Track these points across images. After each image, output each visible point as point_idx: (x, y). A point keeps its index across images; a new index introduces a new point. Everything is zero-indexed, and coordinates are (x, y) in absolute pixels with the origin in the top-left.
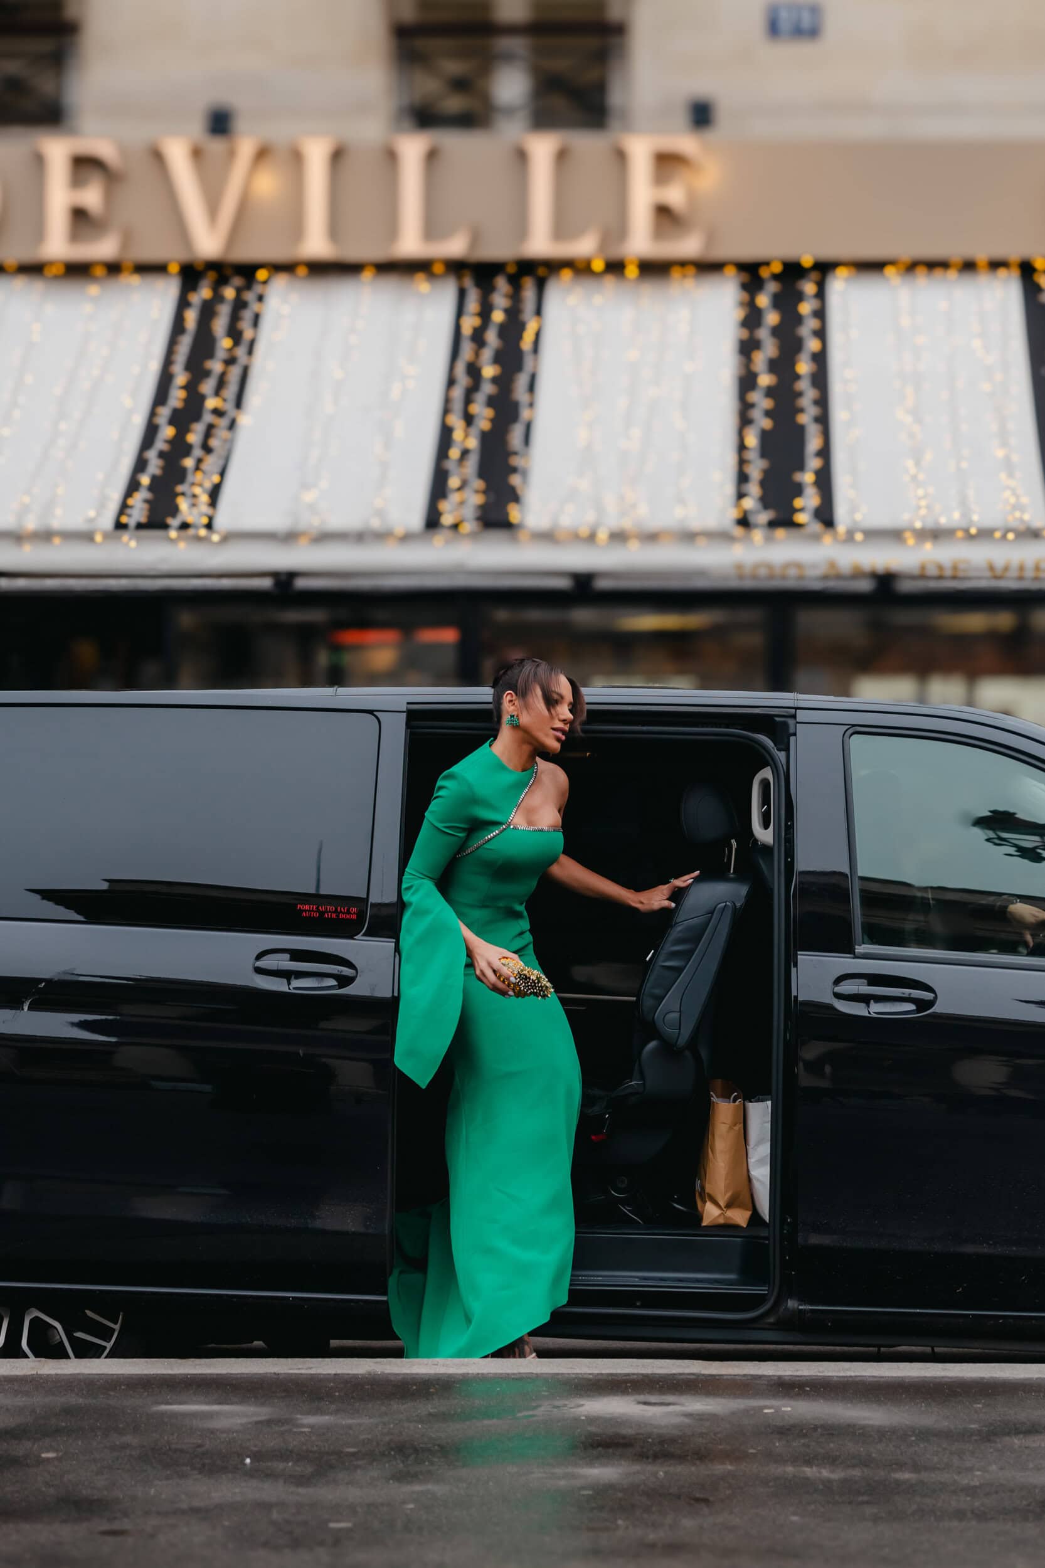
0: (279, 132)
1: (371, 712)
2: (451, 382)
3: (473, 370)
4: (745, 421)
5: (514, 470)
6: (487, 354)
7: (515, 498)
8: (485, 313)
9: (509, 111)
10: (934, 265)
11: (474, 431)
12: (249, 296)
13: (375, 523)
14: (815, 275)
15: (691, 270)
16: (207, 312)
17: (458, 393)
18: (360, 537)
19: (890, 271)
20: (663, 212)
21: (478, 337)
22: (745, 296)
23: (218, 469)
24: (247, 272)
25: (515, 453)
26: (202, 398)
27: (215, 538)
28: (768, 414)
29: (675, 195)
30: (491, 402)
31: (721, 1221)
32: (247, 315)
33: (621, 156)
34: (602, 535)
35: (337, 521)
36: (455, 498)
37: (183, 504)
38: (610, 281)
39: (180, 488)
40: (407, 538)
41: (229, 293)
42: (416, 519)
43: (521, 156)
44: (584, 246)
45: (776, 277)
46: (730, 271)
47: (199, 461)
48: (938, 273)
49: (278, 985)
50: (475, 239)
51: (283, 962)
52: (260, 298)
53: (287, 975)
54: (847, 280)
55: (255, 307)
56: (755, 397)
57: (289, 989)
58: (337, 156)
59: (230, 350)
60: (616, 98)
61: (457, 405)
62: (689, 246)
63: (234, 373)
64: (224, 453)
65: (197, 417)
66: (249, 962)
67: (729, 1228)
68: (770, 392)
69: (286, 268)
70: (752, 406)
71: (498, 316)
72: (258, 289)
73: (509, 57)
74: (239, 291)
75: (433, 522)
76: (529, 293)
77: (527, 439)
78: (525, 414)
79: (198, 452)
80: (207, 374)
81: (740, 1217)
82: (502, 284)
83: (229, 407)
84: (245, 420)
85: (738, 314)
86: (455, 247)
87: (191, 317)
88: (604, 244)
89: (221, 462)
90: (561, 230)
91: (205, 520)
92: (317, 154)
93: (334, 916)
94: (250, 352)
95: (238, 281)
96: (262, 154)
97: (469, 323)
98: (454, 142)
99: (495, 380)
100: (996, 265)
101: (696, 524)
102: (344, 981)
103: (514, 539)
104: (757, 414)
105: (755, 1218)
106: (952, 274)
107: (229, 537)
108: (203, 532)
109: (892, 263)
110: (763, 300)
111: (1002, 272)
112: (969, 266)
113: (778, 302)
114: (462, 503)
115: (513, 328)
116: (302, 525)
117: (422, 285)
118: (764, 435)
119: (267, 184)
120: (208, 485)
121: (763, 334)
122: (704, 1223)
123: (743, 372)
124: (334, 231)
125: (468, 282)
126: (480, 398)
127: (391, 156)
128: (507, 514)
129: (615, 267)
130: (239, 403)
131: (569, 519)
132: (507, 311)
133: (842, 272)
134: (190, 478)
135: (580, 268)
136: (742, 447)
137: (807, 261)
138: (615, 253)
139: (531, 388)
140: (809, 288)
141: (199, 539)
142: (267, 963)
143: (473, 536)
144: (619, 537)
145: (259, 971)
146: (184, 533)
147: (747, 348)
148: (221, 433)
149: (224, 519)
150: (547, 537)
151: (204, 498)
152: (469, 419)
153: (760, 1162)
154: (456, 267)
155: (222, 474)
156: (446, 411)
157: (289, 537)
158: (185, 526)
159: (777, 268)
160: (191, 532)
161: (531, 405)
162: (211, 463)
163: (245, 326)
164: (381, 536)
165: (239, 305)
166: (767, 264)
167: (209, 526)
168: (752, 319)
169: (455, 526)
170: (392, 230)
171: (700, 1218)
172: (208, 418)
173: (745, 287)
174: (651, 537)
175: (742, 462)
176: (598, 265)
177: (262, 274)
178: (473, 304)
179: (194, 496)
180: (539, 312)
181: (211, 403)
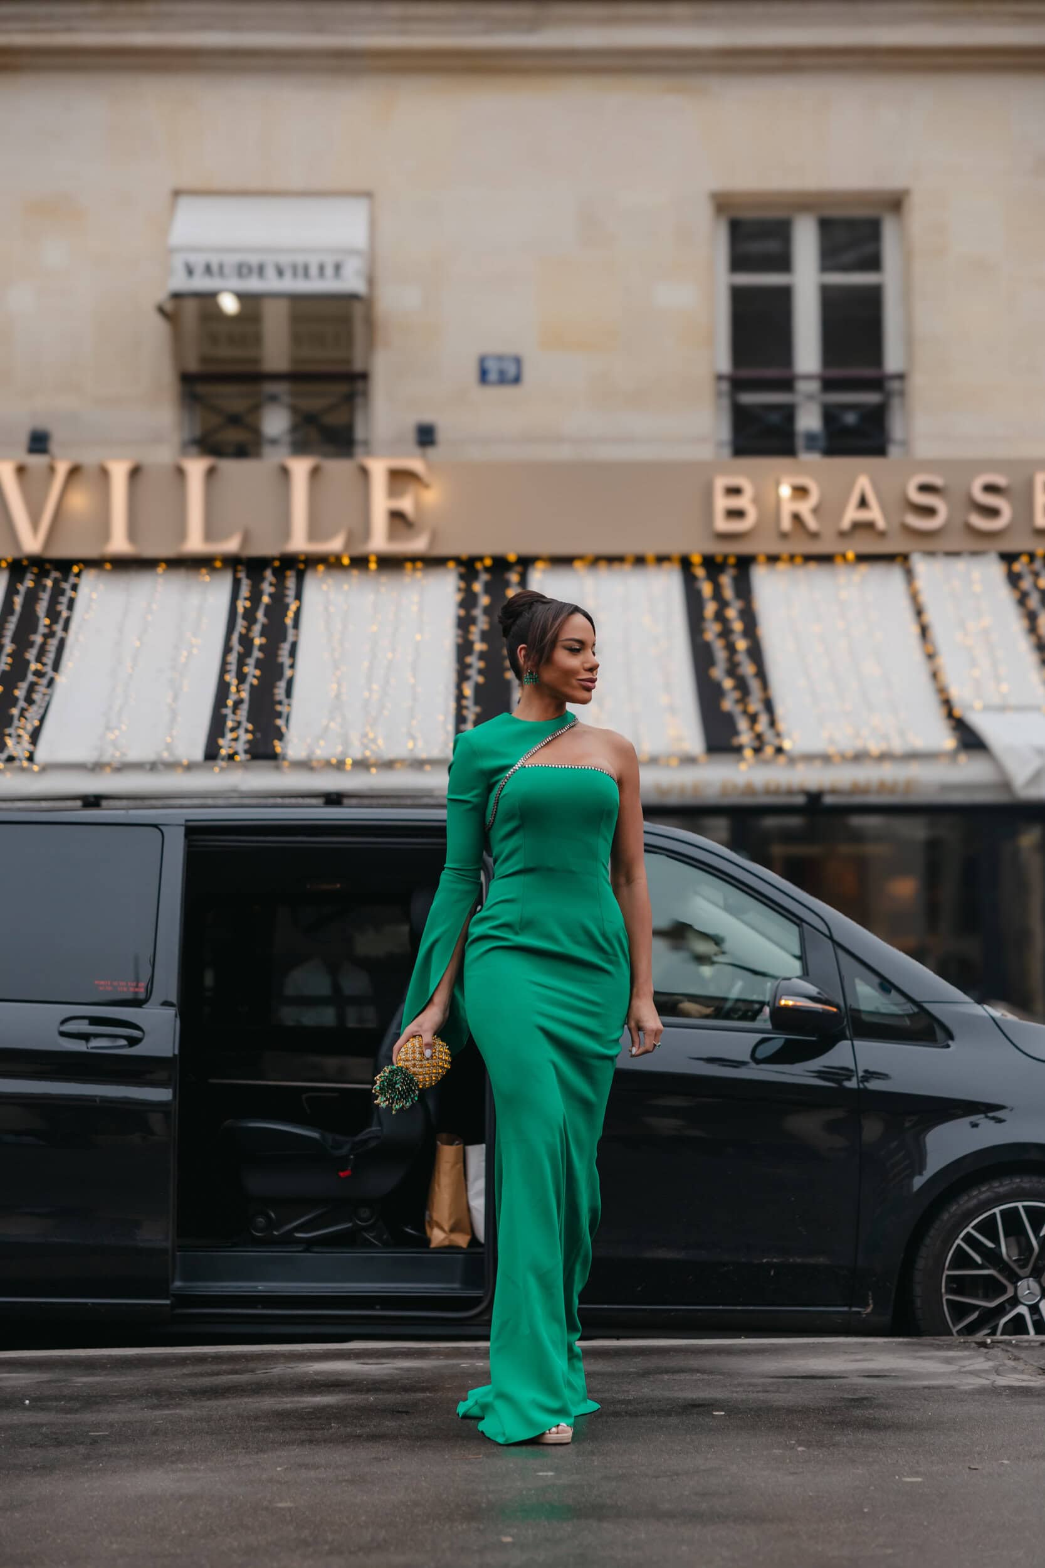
0: (89, 458)
1: (156, 826)
2: (227, 649)
3: (246, 641)
4: (462, 677)
5: (279, 715)
6: (257, 628)
7: (280, 736)
8: (255, 597)
9: (274, 442)
10: (613, 560)
11: (246, 687)
12: (66, 586)
13: (166, 755)
14: (519, 569)
15: (419, 565)
16: (31, 598)
17: (233, 658)
18: (153, 767)
19: (578, 565)
20: (397, 516)
21: (250, 616)
22: (462, 585)
23: (39, 717)
24: (64, 566)
25: (280, 703)
26: (28, 662)
27: (36, 768)
28: (481, 672)
29: (406, 504)
30: (259, 664)
31: (446, 1243)
32: (64, 600)
33: (364, 472)
34: (349, 761)
35: (133, 756)
36: (230, 736)
37: (10, 742)
38: (355, 573)
39: (8, 731)
40: (190, 767)
41: (49, 583)
42: (198, 754)
43: (285, 472)
44: (335, 545)
45: (487, 570)
46: (451, 565)
47: (23, 710)
48: (616, 566)
49: (79, 1046)
50: (246, 540)
51: (84, 1027)
52: (75, 588)
53: (85, 1037)
54: (544, 571)
55: (70, 593)
56: (471, 660)
57: (88, 1048)
58: (135, 473)
59: (49, 627)
60: (359, 433)
61: (233, 667)
62: (418, 545)
63: (53, 643)
64: (44, 705)
65: (23, 678)
66: (55, 1027)
67: (452, 1249)
68: (482, 656)
69: (94, 564)
70: (470, 666)
71: (266, 599)
72: (72, 579)
73: (273, 398)
74: (56, 582)
75: (211, 754)
76: (291, 583)
77: (289, 693)
78: (288, 673)
79: (22, 703)
80: (31, 644)
81: (462, 1240)
82: (268, 574)
83: (48, 669)
84: (61, 680)
85: (457, 597)
86: (231, 546)
87: (18, 601)
88: (348, 542)
89: (42, 711)
90: (313, 534)
91: (27, 755)
92: (119, 472)
93: (125, 989)
94: (66, 628)
95: (55, 574)
96: (74, 471)
97: (242, 605)
98: (230, 467)
99: (261, 648)
100: (661, 559)
101: (424, 755)
102: (133, 1041)
103: (278, 768)
104: (472, 672)
105: (474, 1241)
106: (627, 567)
107: (46, 768)
108: (25, 764)
109: (580, 558)
110: (477, 587)
111: (666, 566)
112: (640, 561)
113: (488, 588)
114: (236, 740)
115: (278, 607)
116: (106, 758)
117: (205, 577)
118: (478, 688)
119: (80, 501)
120: (30, 728)
121: (478, 612)
122: (433, 1245)
123: (460, 641)
124: (132, 534)
125: (242, 575)
126: (251, 661)
127: (180, 472)
128: (274, 747)
129: (360, 562)
130: (56, 667)
131: (323, 751)
132: (271, 595)
133: (540, 565)
134: (16, 723)
135: (331, 562)
136: (460, 697)
137: (512, 557)
138: (359, 550)
139: (293, 653)
140: (514, 577)
141: (22, 769)
142: (70, 1027)
143: (244, 766)
144: (362, 765)
145: (63, 1034)
146: (9, 765)
147: (464, 623)
148: (41, 689)
149: (41, 755)
150: (305, 765)
151: (26, 738)
152: (241, 677)
153: (477, 1194)
154: (232, 562)
155: (42, 720)
156: (223, 670)
157: (96, 767)
158: (11, 759)
159: (488, 562)
160: (16, 763)
161: (292, 666)
162: (33, 713)
163: (62, 608)
164: (172, 766)
165: (57, 592)
166: (481, 559)
167: (31, 759)
168: (468, 601)
169: (231, 757)
170: (182, 534)
171: (427, 1241)
172: (31, 678)
173: (462, 577)
174: (389, 765)
175: (460, 708)
176: (346, 561)
177: (76, 569)
178: (245, 591)
179: (19, 736)
180: (299, 596)
181: (33, 666)
